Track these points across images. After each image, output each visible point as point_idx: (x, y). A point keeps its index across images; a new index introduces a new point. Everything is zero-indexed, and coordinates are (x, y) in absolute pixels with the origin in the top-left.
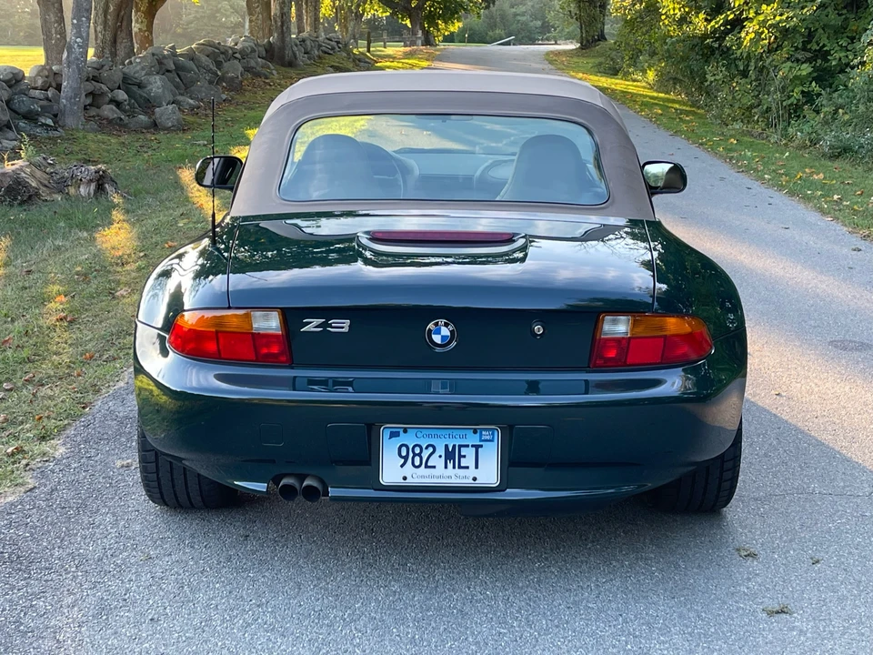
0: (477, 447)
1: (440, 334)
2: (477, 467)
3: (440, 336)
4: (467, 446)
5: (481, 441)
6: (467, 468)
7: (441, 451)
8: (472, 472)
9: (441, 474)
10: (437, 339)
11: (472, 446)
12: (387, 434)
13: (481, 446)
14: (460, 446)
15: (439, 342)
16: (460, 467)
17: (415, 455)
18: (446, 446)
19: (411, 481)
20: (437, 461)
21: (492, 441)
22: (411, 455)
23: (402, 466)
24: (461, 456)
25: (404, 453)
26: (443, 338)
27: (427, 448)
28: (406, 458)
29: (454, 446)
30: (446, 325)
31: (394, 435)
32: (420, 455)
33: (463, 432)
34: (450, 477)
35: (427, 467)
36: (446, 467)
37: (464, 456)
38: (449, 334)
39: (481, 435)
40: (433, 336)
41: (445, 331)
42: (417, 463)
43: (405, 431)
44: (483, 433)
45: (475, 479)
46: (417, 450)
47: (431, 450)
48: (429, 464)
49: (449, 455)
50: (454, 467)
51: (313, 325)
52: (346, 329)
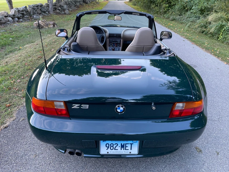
0: (131, 144)
1: (120, 109)
2: (131, 149)
4: (128, 144)
5: (133, 142)
6: (128, 150)
8: (130, 151)
9: (120, 151)
10: (119, 111)
11: (130, 144)
13: (133, 144)
14: (126, 144)
16: (126, 149)
17: (111, 146)
18: (121, 144)
19: (109, 153)
20: (119, 148)
21: (136, 142)
22: (110, 146)
23: (107, 149)
24: (126, 147)
27: (115, 144)
28: (108, 147)
29: (124, 144)
30: (122, 107)
31: (104, 141)
32: (113, 146)
34: (122, 152)
35: (115, 149)
36: (121, 149)
37: (127, 147)
38: (123, 109)
41: (122, 109)
42: (112, 149)
45: (130, 153)
46: (112, 145)
47: (116, 145)
48: (116, 149)
49: (122, 146)
50: (124, 149)
51: (76, 106)
52: (87, 108)
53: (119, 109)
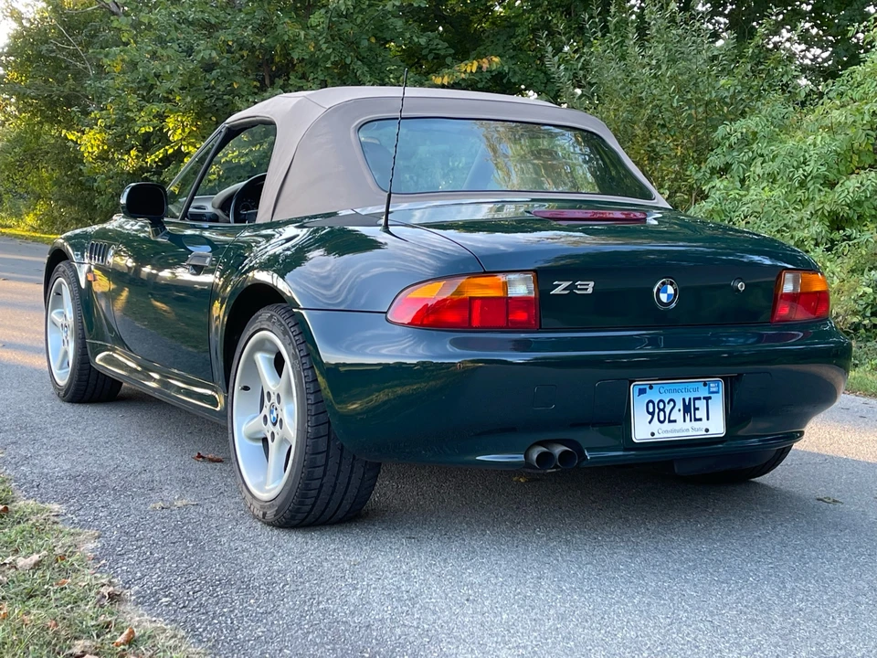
0: (707, 399)
2: (708, 419)
3: (665, 295)
4: (699, 399)
5: (710, 393)
6: (700, 420)
7: (680, 405)
8: (704, 424)
9: (681, 429)
10: (664, 297)
11: (704, 398)
12: (636, 391)
13: (711, 398)
14: (695, 399)
15: (665, 301)
16: (696, 420)
17: (660, 410)
18: (684, 400)
19: (660, 436)
20: (678, 415)
21: (717, 392)
22: (657, 410)
23: (650, 422)
24: (696, 409)
25: (651, 410)
26: (669, 296)
27: (668, 403)
28: (653, 414)
29: (690, 399)
31: (642, 392)
32: (663, 410)
33: (695, 386)
34: (688, 430)
35: (670, 421)
36: (684, 421)
37: (698, 409)
38: (673, 292)
39: (709, 387)
40: (661, 295)
41: (670, 290)
42: (662, 419)
43: (651, 387)
44: (712, 385)
45: (707, 430)
46: (661, 406)
47: (672, 404)
48: (671, 419)
49: (687, 409)
50: (691, 420)
51: (561, 288)
52: (590, 291)
53: (665, 292)
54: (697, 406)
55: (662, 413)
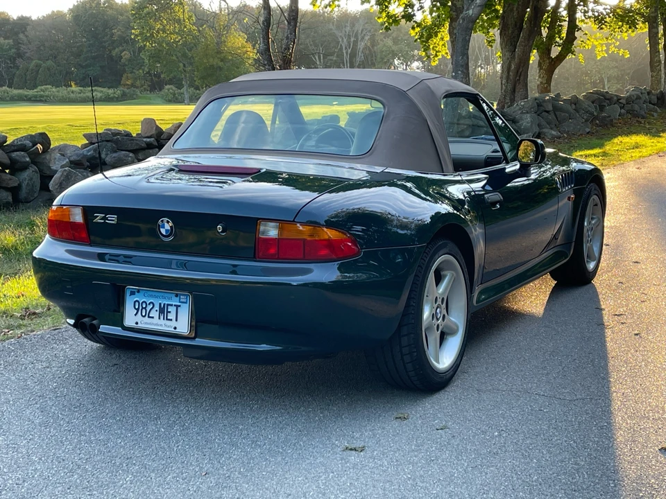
0: (177, 306)
1: (164, 228)
2: (176, 320)
3: (164, 230)
4: (172, 305)
5: (180, 302)
6: (171, 320)
7: (157, 308)
8: (173, 324)
9: (156, 323)
10: (163, 231)
11: (175, 305)
12: (128, 293)
13: (180, 306)
14: (168, 305)
15: (164, 234)
16: (167, 319)
17: (143, 308)
18: (160, 304)
19: (140, 326)
20: (155, 314)
21: (186, 303)
22: (141, 308)
23: (136, 315)
24: (168, 312)
25: (137, 307)
26: (167, 231)
27: (149, 304)
28: (138, 310)
29: (164, 304)
30: (168, 222)
31: (132, 293)
32: (145, 308)
33: (169, 295)
34: (161, 325)
35: (149, 317)
36: (159, 318)
37: (170, 312)
38: (169, 228)
39: (180, 298)
40: (161, 229)
41: (167, 227)
42: (144, 314)
43: (138, 291)
44: (182, 297)
45: (175, 328)
46: (144, 305)
47: (152, 306)
49: (162, 311)
50: (164, 319)
51: (99, 218)
52: (115, 222)
54: (169, 310)
55: (144, 311)
